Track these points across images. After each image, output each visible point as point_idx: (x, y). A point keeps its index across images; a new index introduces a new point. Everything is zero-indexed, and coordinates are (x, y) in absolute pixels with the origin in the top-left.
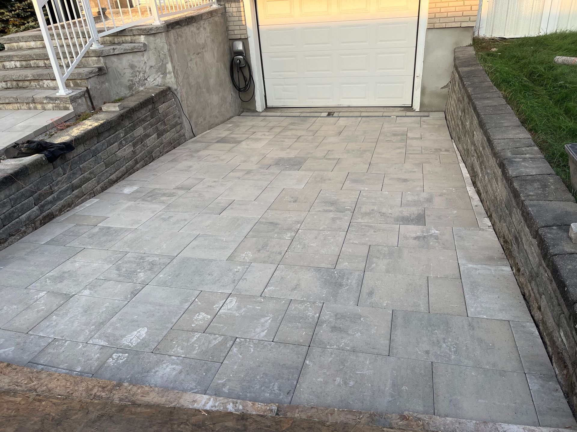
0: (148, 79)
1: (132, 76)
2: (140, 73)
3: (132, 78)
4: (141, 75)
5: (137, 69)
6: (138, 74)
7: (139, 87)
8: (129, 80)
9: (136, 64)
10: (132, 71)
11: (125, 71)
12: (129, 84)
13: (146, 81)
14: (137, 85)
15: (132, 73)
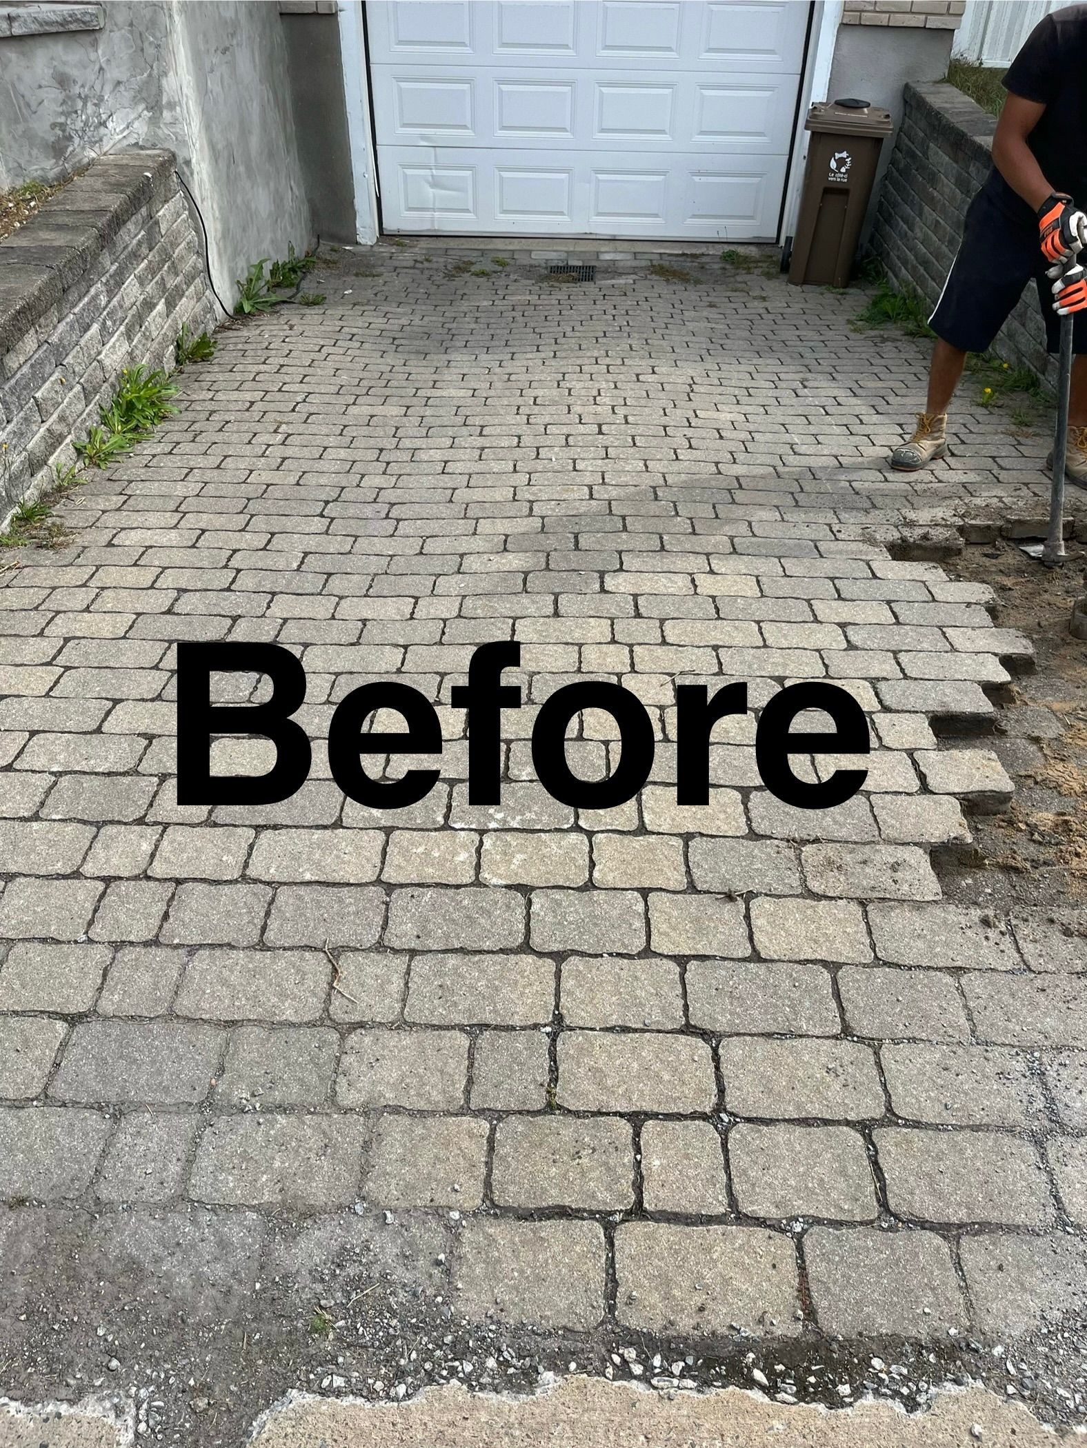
0: (110, 125)
1: (62, 113)
2: (85, 104)
3: (62, 119)
4: (90, 108)
5: (77, 90)
6: (80, 104)
7: (83, 148)
8: (54, 126)
9: (74, 73)
10: (61, 97)
11: (42, 94)
12: (53, 139)
13: (102, 130)
14: (77, 140)
15: (64, 102)
